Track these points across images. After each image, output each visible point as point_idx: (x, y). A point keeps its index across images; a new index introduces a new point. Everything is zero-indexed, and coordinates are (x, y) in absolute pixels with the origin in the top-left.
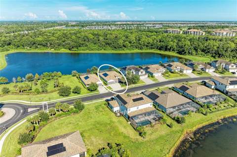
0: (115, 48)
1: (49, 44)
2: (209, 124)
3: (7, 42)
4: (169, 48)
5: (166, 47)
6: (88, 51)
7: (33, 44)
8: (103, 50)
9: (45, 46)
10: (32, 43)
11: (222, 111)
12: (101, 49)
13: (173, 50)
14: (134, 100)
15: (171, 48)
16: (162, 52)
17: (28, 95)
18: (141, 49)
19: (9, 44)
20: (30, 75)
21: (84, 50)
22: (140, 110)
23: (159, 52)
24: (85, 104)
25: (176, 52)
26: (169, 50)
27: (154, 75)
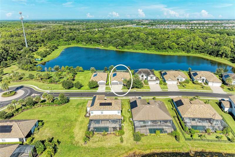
0: (159, 48)
1: (101, 42)
2: (172, 153)
3: (72, 38)
4: (220, 53)
5: (218, 52)
6: (132, 50)
7: (90, 41)
8: (146, 50)
9: (98, 42)
10: (89, 39)
11: (207, 142)
12: (144, 49)
13: (226, 56)
14: (101, 104)
15: (223, 53)
16: (212, 58)
17: (44, 82)
18: (188, 51)
19: (74, 39)
20: (57, 66)
21: (129, 49)
22: (104, 115)
23: (208, 57)
24: (71, 99)
25: (229, 59)
26: (221, 56)
27: (167, 82)
